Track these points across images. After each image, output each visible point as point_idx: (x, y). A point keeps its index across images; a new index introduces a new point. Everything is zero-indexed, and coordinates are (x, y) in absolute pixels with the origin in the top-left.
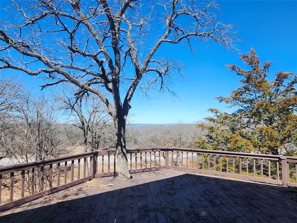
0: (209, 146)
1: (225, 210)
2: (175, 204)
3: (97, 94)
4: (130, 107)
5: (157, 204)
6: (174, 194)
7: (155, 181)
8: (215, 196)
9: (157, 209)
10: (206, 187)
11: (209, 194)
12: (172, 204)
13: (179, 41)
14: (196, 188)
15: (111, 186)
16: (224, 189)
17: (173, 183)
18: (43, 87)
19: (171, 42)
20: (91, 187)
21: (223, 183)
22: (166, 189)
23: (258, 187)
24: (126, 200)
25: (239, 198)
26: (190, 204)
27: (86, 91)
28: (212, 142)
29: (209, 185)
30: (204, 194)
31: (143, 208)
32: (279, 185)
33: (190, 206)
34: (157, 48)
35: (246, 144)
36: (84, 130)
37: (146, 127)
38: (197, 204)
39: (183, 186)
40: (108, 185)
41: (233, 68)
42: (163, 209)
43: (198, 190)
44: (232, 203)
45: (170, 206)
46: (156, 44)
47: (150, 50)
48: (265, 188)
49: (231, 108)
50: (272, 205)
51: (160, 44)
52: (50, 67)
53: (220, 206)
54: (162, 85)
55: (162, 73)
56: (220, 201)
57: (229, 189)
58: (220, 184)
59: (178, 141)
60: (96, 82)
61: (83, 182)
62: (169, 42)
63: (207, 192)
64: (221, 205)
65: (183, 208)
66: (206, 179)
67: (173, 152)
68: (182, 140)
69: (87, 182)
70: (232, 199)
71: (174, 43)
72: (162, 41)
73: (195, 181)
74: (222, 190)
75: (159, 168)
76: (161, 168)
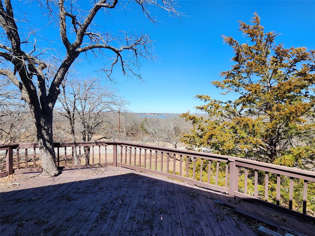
9: (19, 220)
36: (70, 119)
39: (101, 189)
40: (14, 184)
63: (120, 198)
66: (145, 180)
75: (105, 165)
76: (107, 164)
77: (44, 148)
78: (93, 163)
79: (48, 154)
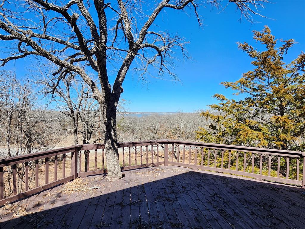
0: (212, 137)
1: (241, 224)
2: (176, 215)
3: (78, 73)
4: (122, 91)
5: (153, 215)
6: (174, 200)
7: (152, 181)
8: (225, 202)
9: (153, 225)
10: (213, 190)
11: (217, 199)
12: (173, 216)
13: (184, 6)
14: (202, 191)
15: (96, 188)
16: (235, 192)
17: (173, 183)
18: (5, 61)
19: (174, 8)
20: (71, 190)
21: (232, 184)
22: (165, 193)
23: (274, 190)
24: (113, 210)
25: (255, 206)
26: (196, 216)
27: (69, 70)
28: (215, 133)
29: (217, 186)
30: (211, 200)
31: (135, 222)
32: (298, 186)
33: (196, 219)
34: (157, 15)
35: (257, 136)
36: (74, 118)
37: (144, 116)
38: (204, 215)
39: (185, 188)
40: (94, 187)
41: (245, 48)
42: (161, 225)
43: (204, 194)
44: (248, 214)
45: (170, 219)
46: (156, 10)
47: (148, 18)
48: (283, 190)
49: (238, 95)
50: (297, 216)
51: (160, 9)
52: (7, 31)
53: (233, 218)
54: (162, 65)
55: (162, 51)
56: (233, 210)
57: (241, 192)
58: (229, 185)
59: (177, 131)
60: (80, 58)
61: (63, 184)
62: (172, 7)
63: (215, 196)
64: (235, 217)
65: (187, 222)
66: (212, 177)
67: (173, 145)
68: (181, 129)
69: (67, 184)
70: (247, 207)
71: (178, 9)
72: (163, 6)
73: (199, 181)
74: (232, 194)
75: (158, 164)
76: (160, 164)
77: (112, 149)
78: (147, 163)
79: (115, 154)
